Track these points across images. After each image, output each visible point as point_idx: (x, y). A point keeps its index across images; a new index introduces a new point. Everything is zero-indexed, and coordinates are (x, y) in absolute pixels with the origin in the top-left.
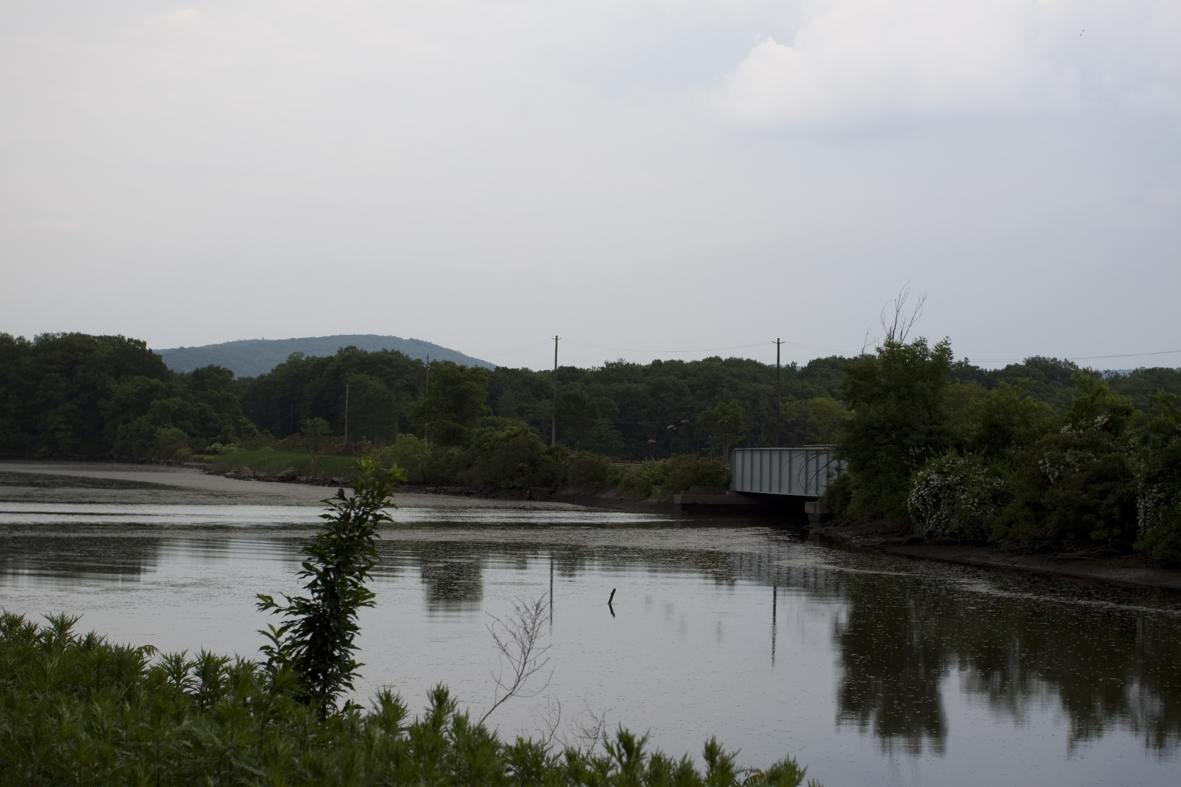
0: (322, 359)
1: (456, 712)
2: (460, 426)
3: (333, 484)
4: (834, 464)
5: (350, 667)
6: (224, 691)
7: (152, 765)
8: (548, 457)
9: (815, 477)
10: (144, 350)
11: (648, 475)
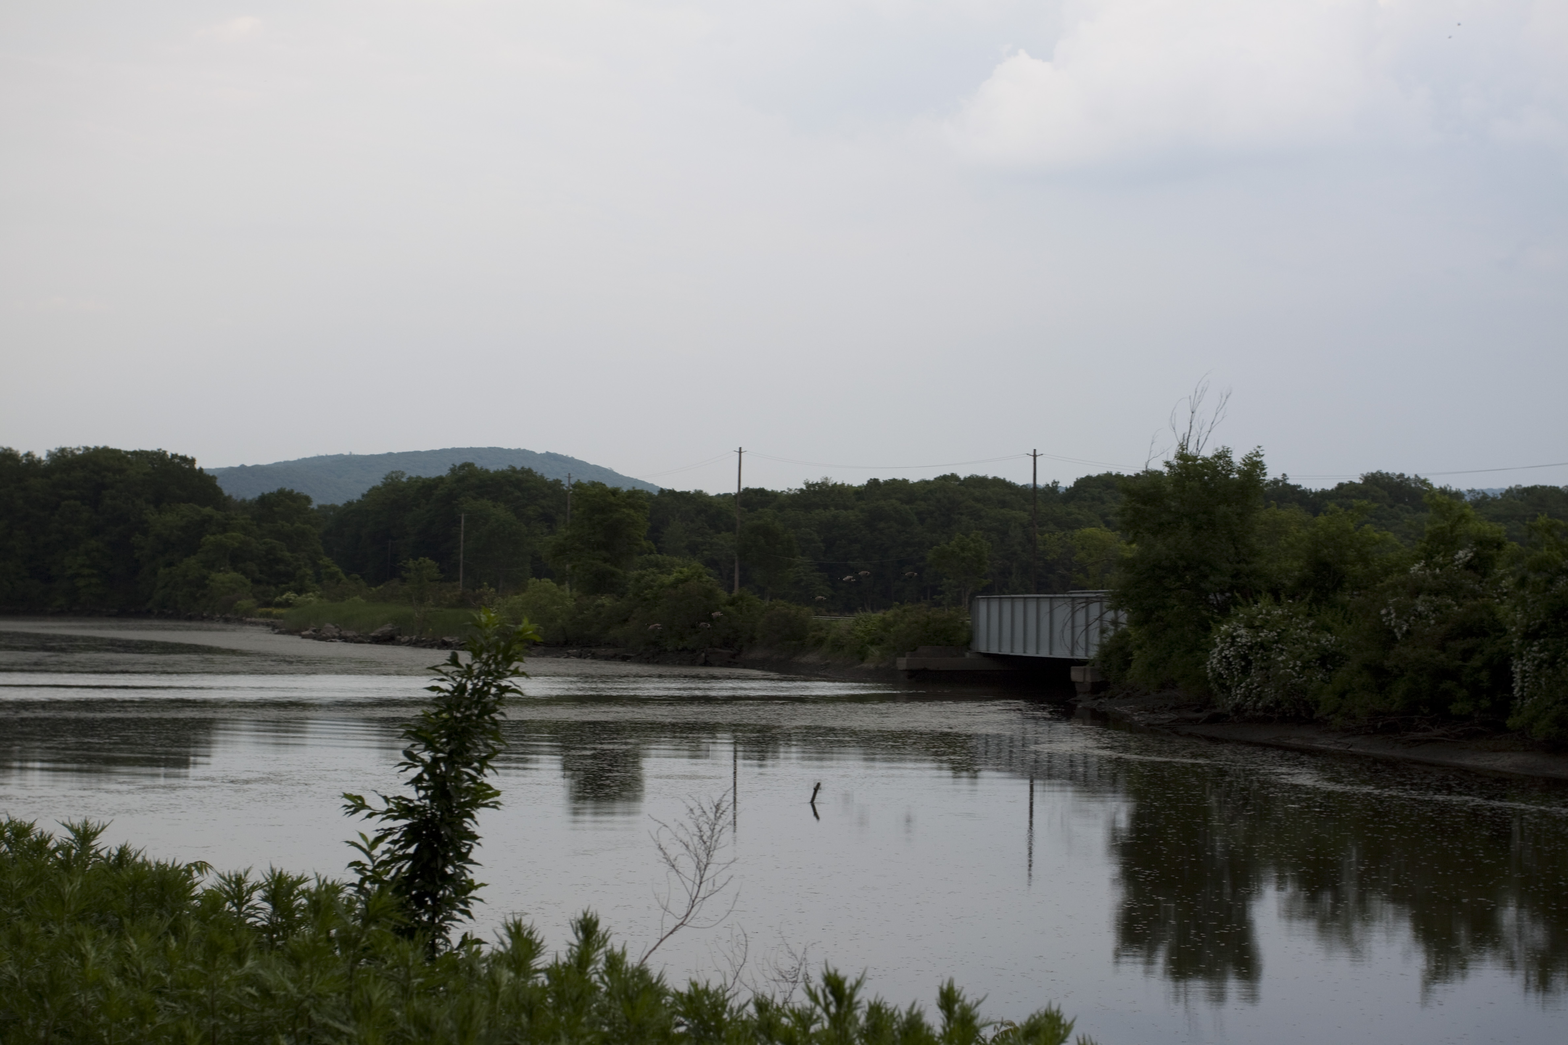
0: (429, 479)
1: (609, 947)
2: (612, 568)
3: (444, 645)
4: (1110, 615)
5: (467, 888)
6: (301, 922)
7: (205, 1021)
8: (730, 609)
9: (1084, 633)
10: (192, 469)
11: (863, 631)
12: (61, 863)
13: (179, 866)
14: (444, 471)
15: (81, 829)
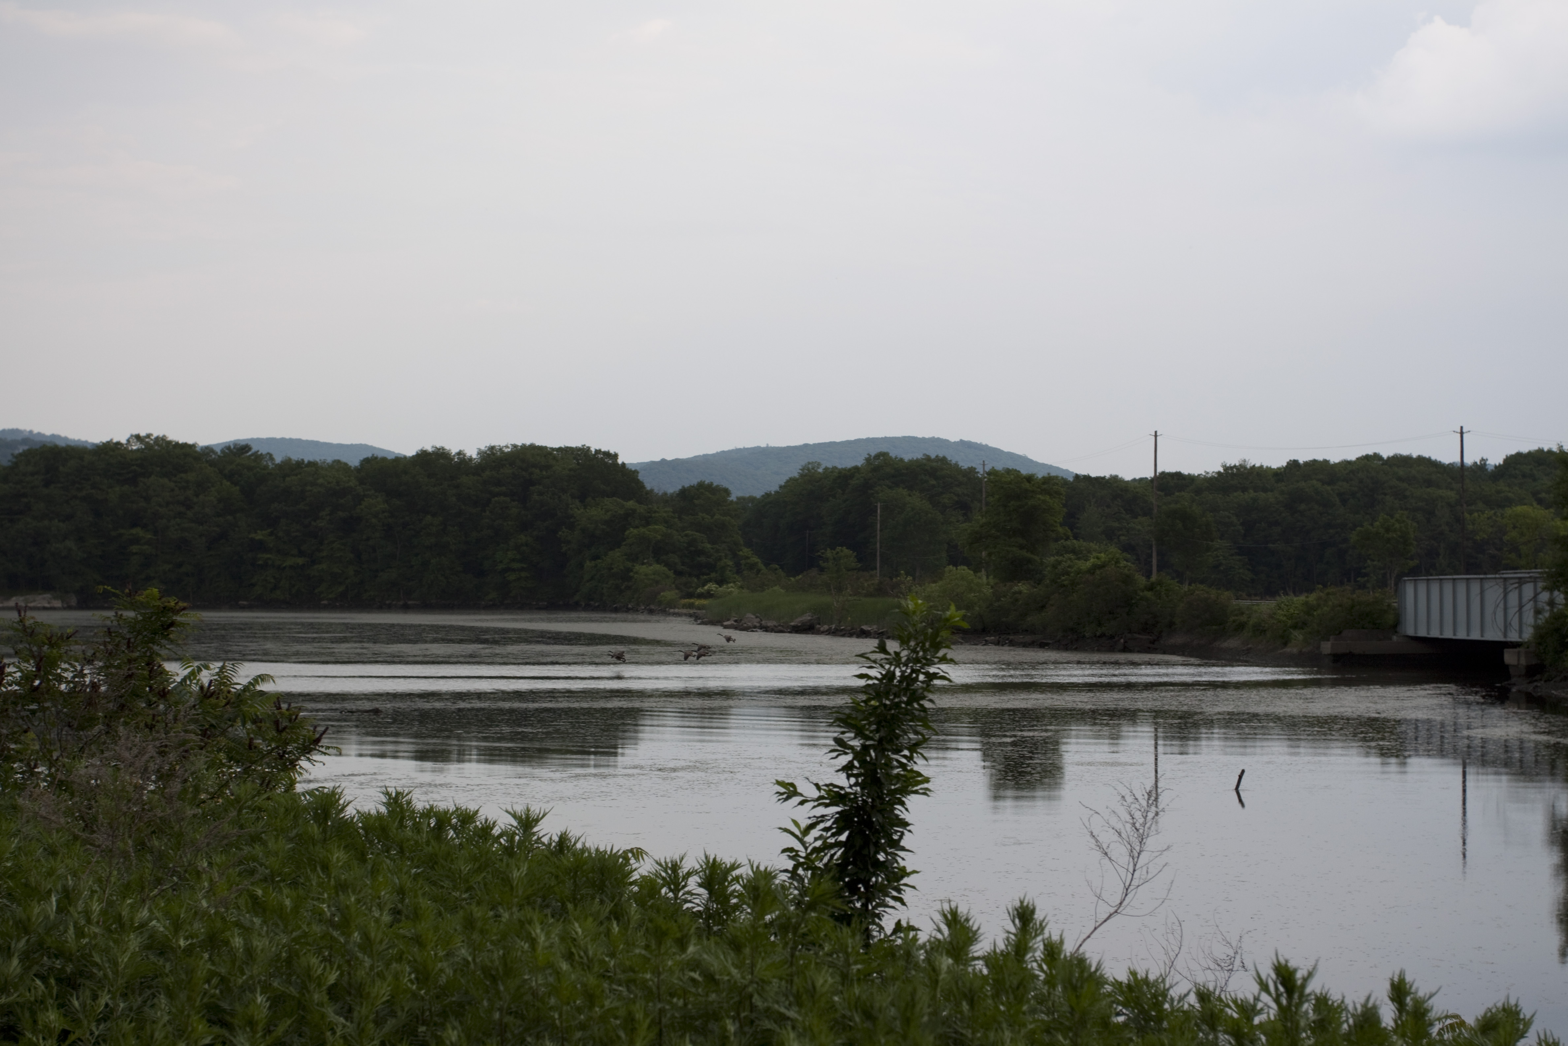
0: (845, 469)
1: (1046, 935)
2: (1029, 555)
3: (864, 634)
4: (1545, 596)
5: (899, 875)
6: (736, 907)
7: (651, 1004)
8: (1148, 594)
9: (1517, 615)
10: (615, 464)
11: (1285, 615)
12: (506, 849)
13: (618, 851)
14: (859, 461)
15: (524, 816)
